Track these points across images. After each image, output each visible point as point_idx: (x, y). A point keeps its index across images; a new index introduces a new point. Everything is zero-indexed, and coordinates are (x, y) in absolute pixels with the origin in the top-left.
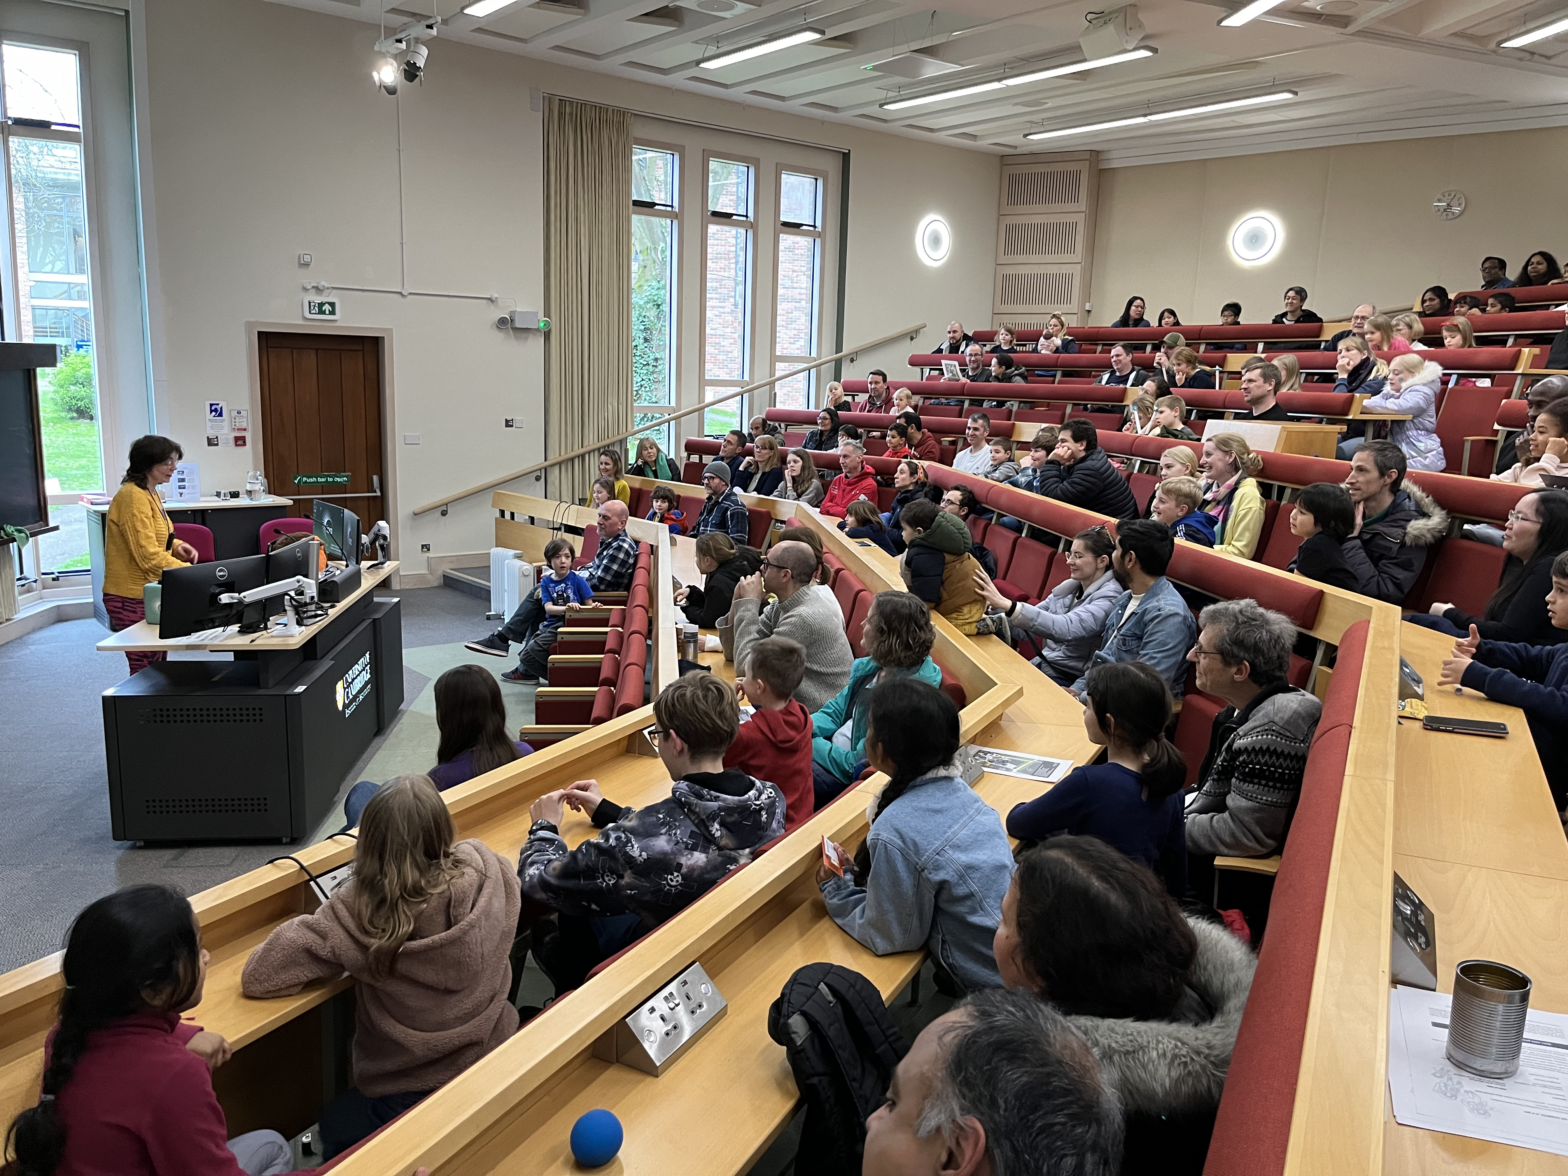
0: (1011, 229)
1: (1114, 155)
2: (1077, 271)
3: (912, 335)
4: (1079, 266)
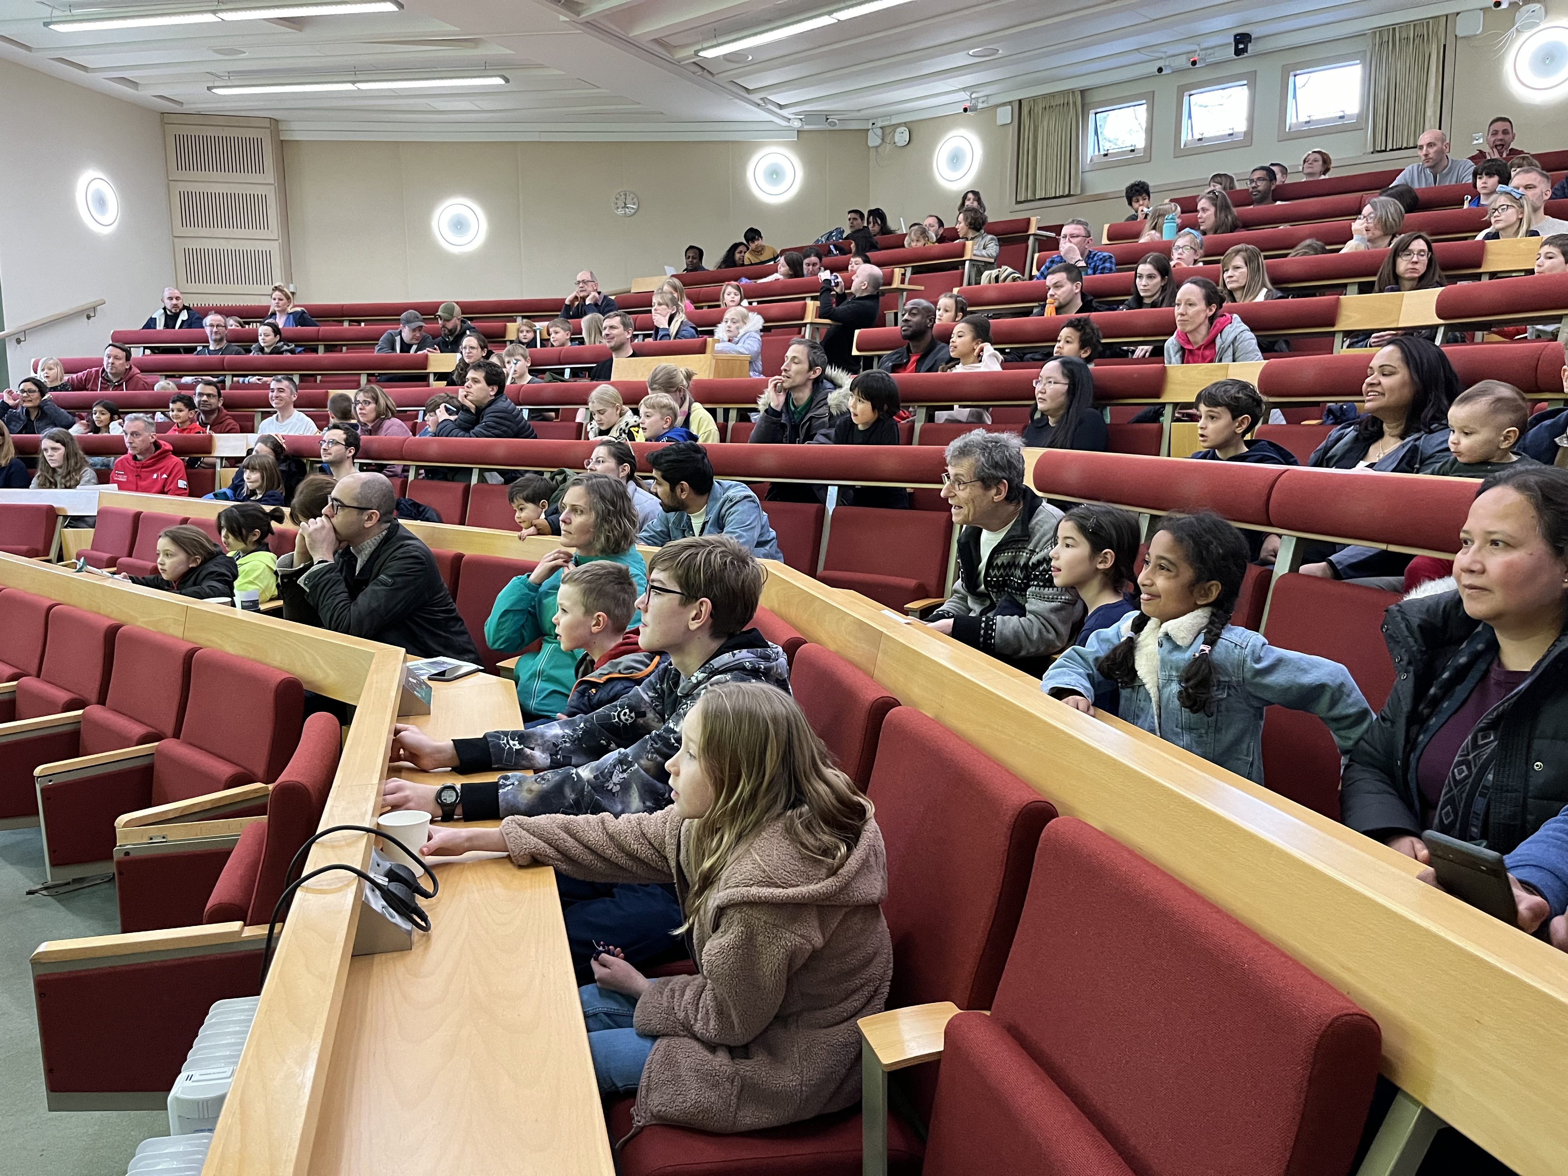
0: (186, 198)
1: (295, 126)
2: (275, 248)
3: (89, 313)
4: (277, 242)
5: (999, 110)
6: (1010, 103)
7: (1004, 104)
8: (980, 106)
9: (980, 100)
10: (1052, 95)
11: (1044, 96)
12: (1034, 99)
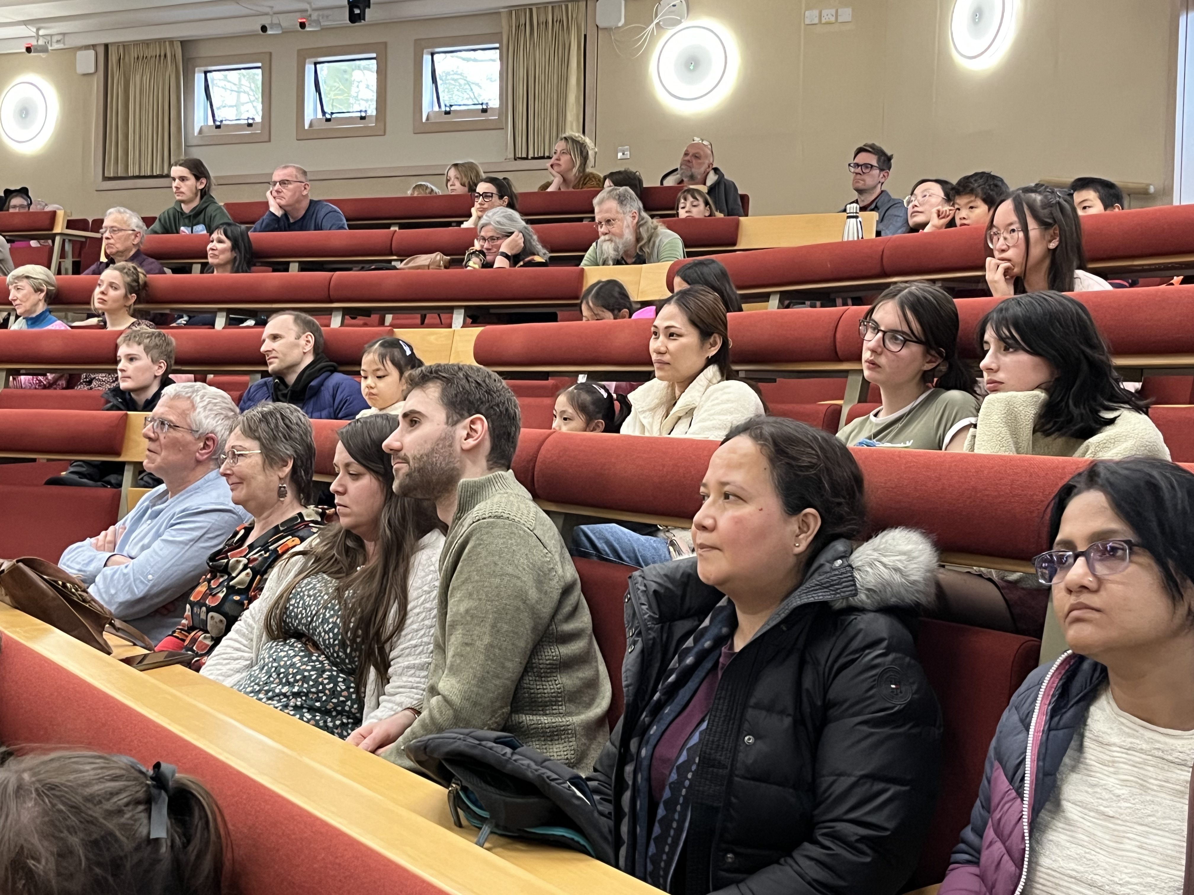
5: (80, 54)
6: (94, 47)
7: (87, 47)
8: (56, 46)
9: (55, 39)
10: (147, 43)
11: (137, 43)
12: (125, 46)
